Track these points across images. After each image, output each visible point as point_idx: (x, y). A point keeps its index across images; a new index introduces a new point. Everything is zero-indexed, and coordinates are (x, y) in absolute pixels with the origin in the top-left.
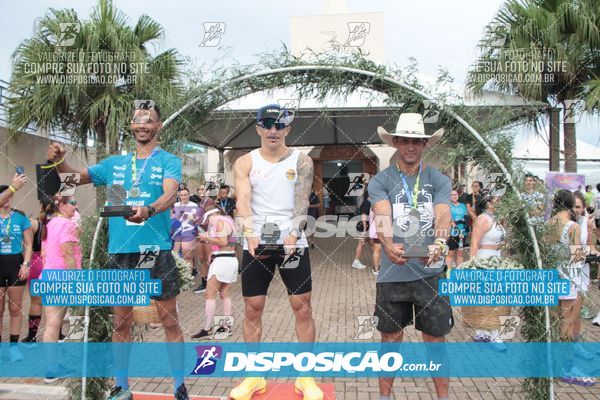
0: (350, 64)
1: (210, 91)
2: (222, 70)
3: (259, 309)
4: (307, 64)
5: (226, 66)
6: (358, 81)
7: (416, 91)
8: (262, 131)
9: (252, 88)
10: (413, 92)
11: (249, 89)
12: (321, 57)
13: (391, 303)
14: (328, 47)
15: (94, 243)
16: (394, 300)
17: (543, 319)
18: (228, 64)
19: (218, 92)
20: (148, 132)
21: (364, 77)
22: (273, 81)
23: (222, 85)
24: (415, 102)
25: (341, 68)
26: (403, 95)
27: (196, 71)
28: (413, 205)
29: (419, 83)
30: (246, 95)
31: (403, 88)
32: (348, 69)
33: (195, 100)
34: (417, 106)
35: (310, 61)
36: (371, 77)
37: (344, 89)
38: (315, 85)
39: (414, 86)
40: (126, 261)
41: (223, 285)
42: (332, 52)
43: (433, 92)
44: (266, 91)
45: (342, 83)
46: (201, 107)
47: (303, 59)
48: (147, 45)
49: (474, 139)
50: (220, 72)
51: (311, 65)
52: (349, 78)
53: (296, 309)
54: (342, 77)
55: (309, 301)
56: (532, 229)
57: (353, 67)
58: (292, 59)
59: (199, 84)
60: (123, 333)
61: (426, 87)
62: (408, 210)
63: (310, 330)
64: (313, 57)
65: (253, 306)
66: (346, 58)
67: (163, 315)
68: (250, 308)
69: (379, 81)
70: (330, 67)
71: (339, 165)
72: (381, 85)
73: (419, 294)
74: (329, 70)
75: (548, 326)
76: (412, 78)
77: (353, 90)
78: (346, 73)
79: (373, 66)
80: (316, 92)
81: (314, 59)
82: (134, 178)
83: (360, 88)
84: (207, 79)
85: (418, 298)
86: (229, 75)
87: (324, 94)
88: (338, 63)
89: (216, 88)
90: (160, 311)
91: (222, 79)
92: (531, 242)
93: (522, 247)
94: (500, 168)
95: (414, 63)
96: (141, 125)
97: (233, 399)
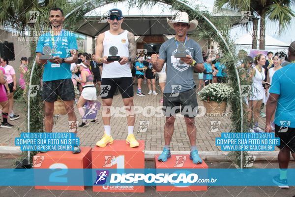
3: (109, 105)
8: (110, 21)
9: (106, 2)
10: (183, 4)
13: (169, 102)
15: (31, 77)
16: (171, 101)
17: (240, 112)
19: (90, 4)
20: (58, 22)
24: (185, 9)
26: (179, 6)
30: (103, 5)
31: (179, 2)
33: (79, 7)
37: (151, 3)
38: (137, 1)
39: (184, 1)
44: (113, 3)
49: (211, 28)
55: (132, 101)
56: (237, 70)
65: (106, 104)
72: (168, 1)
73: (182, 98)
75: (242, 115)
77: (155, 3)
80: (137, 4)
82: (53, 44)
83: (158, 2)
85: (182, 100)
87: (141, 5)
92: (236, 76)
93: (232, 79)
94: (223, 42)
96: (55, 18)
97: (98, 146)
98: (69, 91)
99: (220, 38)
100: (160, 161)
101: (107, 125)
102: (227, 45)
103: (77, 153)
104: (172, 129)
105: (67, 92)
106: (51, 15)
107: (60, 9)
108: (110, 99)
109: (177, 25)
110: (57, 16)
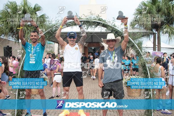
0: (95, 19)
1: (54, 26)
2: (58, 20)
3: (68, 91)
4: (83, 19)
6: (98, 24)
8: (69, 39)
9: (67, 26)
10: (114, 28)
11: (66, 26)
12: (87, 17)
13: (106, 90)
14: (89, 14)
15: (20, 71)
21: (100, 23)
22: (73, 24)
23: (58, 25)
24: (114, 31)
25: (93, 20)
26: (111, 29)
27: (50, 20)
29: (116, 25)
30: (65, 28)
31: (111, 26)
32: (95, 21)
33: (50, 29)
35: (84, 18)
36: (102, 23)
37: (94, 26)
38: (85, 25)
39: (114, 26)
41: (58, 83)
42: (90, 16)
43: (120, 28)
44: (71, 27)
46: (52, 31)
47: (82, 18)
48: (37, 12)
49: (131, 42)
50: (57, 21)
53: (78, 91)
54: (93, 23)
55: (82, 89)
56: (147, 68)
57: (96, 20)
58: (79, 18)
59: (51, 24)
60: (28, 97)
61: (117, 26)
62: (111, 62)
63: (82, 97)
64: (85, 17)
66: (94, 17)
67: (40, 92)
69: (104, 24)
70: (90, 20)
71: (93, 48)
72: (104, 26)
75: (152, 96)
76: (113, 24)
77: (96, 27)
78: (94, 22)
79: (102, 20)
80: (85, 27)
81: (85, 18)
83: (98, 26)
84: (54, 23)
86: (60, 22)
87: (88, 28)
88: (92, 19)
89: (56, 26)
91: (58, 23)
92: (147, 71)
93: (145, 73)
94: (138, 50)
95: (114, 19)
96: (33, 37)
99: (137, 48)
102: (141, 52)
106: (31, 35)
107: (37, 32)
108: (68, 87)
109: (108, 41)
110: (35, 36)
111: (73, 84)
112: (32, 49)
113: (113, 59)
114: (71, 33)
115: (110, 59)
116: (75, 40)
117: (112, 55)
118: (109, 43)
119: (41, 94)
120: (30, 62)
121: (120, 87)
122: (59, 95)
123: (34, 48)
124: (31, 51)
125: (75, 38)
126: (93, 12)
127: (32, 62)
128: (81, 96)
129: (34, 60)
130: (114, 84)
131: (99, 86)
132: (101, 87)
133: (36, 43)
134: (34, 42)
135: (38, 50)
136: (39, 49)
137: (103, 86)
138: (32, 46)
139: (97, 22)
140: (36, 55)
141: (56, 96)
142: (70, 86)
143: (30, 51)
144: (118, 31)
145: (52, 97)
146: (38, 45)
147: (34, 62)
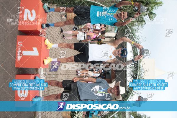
1: (133, 35)
2: (139, 39)
3: (70, 47)
4: (140, 63)
5: (140, 40)
6: (134, 78)
7: (131, 94)
8: (120, 49)
9: (133, 47)
11: (133, 46)
12: (142, 67)
13: (71, 84)
14: (145, 69)
16: (71, 85)
18: (141, 40)
19: (132, 37)
22: (135, 53)
23: (135, 38)
24: (128, 94)
25: (138, 73)
26: (130, 91)
27: (139, 31)
28: (99, 92)
29: (133, 96)
30: (131, 45)
31: (132, 91)
34: (127, 94)
35: (141, 64)
37: (132, 74)
38: (134, 65)
39: (133, 94)
40: (85, 11)
42: (143, 71)
43: (131, 99)
44: (132, 51)
45: (134, 73)
47: (141, 62)
51: (140, 64)
52: (135, 75)
53: (70, 58)
54: (136, 73)
55: (72, 61)
57: (139, 76)
59: (135, 32)
61: (132, 97)
62: (97, 90)
63: (64, 62)
64: (142, 65)
65: (71, 46)
66: (141, 75)
67: (69, 21)
68: (70, 45)
70: (139, 70)
74: (138, 69)
76: (135, 93)
78: (137, 75)
80: (132, 65)
81: (141, 65)
83: (132, 78)
84: (137, 34)
86: (137, 40)
87: (131, 68)
88: (140, 72)
89: (133, 36)
90: (70, 20)
91: (136, 38)
95: (139, 94)
96: (123, 15)
97: (45, 40)
98: (79, 22)
100: (35, 78)
101: (58, 45)
103: (42, 27)
104: (55, 85)
105: (79, 20)
106: (125, 13)
107: (128, 18)
108: (74, 48)
109: (117, 88)
110: (124, 16)
111: (77, 53)
112: (111, 14)
113: (100, 92)
114: (126, 52)
115: (100, 89)
116: (120, 56)
117: (104, 91)
118: (115, 88)
119: (68, 22)
120: (99, 12)
121: (73, 98)
122: (64, 38)
123: (112, 15)
124: (109, 13)
125: (121, 56)
126: (146, 73)
127: (99, 14)
128: (65, 60)
129: (101, 16)
130: (76, 93)
131: (74, 78)
132: (73, 79)
133: (117, 17)
134: (118, 15)
135: (110, 19)
136: (111, 21)
137: (75, 82)
138: (114, 14)
139: (136, 78)
140: (105, 17)
141: (63, 35)
142: (74, 50)
143: (109, 11)
144: (128, 98)
145: (62, 31)
146: (115, 19)
147: (98, 16)
